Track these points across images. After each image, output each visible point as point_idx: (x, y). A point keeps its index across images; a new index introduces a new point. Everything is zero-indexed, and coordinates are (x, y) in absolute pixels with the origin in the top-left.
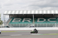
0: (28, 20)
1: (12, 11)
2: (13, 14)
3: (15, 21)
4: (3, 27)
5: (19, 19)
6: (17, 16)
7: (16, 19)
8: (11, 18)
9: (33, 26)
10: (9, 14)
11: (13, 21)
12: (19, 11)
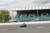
0: (33, 15)
1: (19, 8)
2: (20, 11)
3: (22, 16)
4: (12, 22)
5: (26, 15)
6: (23, 12)
7: (23, 15)
8: (18, 14)
9: (38, 20)
11: (20, 17)
12: (25, 8)
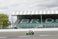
0: (36, 21)
2: (21, 15)
3: (23, 22)
4: (11, 28)
5: (27, 20)
6: (25, 16)
7: (24, 20)
8: (19, 19)
9: (41, 27)
10: (17, 14)
11: (21, 22)
12: (27, 12)
